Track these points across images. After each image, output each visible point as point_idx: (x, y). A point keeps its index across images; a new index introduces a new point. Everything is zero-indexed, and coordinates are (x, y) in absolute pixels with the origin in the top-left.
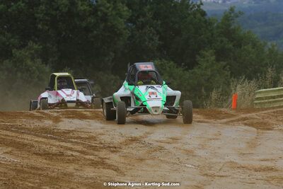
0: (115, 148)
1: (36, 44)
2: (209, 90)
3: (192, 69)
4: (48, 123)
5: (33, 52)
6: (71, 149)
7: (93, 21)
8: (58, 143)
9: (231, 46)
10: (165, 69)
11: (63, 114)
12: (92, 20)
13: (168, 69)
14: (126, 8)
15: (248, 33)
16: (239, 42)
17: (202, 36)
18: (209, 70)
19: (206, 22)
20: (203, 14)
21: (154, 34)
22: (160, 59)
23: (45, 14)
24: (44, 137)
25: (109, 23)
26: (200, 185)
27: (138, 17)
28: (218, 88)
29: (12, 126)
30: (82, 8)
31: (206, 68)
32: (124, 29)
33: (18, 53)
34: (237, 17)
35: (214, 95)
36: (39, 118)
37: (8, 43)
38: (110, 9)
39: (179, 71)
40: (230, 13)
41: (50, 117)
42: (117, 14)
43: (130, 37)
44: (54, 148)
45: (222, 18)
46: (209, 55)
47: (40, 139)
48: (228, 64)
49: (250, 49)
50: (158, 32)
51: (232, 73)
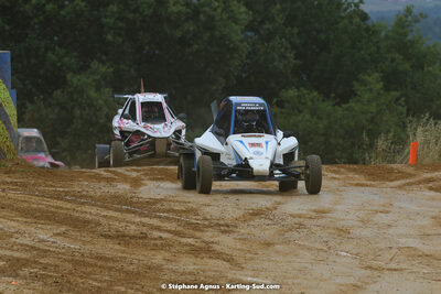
0: (228, 226)
1: (104, 64)
2: (374, 135)
3: (348, 102)
4: (123, 188)
5: (98, 77)
6: (159, 229)
7: (191, 29)
8: (138, 219)
9: (407, 66)
10: (304, 104)
11: (146, 175)
12: (190, 27)
13: (309, 103)
14: (243, 9)
15: (434, 46)
16: (420, 61)
17: (362, 52)
18: (374, 104)
19: (368, 29)
20: (364, 17)
21: (286, 49)
22: (297, 88)
23: (118, 19)
24: (117, 210)
25: (217, 33)
26: (359, 284)
27: (262, 22)
28: (388, 131)
29: (67, 193)
30: (175, 9)
31: (368, 101)
32: (242, 41)
33: (75, 81)
34: (417, 21)
35: (381, 143)
36: (109, 180)
37: (59, 64)
38: (219, 10)
39: (327, 106)
40: (406, 16)
41: (125, 179)
42: (229, 18)
43: (250, 53)
44: (133, 227)
45: (392, 23)
46: (374, 80)
47: (111, 213)
48: (402, 96)
49: (437, 71)
50: (294, 47)
51: (408, 110)
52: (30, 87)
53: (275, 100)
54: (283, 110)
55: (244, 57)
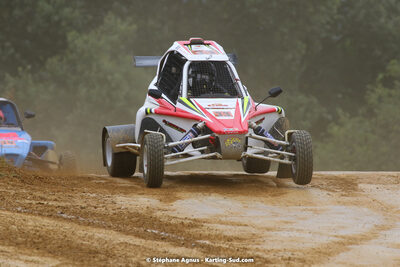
52: (12, 51)
53: (381, 76)
54: (393, 92)
55: (335, 11)
